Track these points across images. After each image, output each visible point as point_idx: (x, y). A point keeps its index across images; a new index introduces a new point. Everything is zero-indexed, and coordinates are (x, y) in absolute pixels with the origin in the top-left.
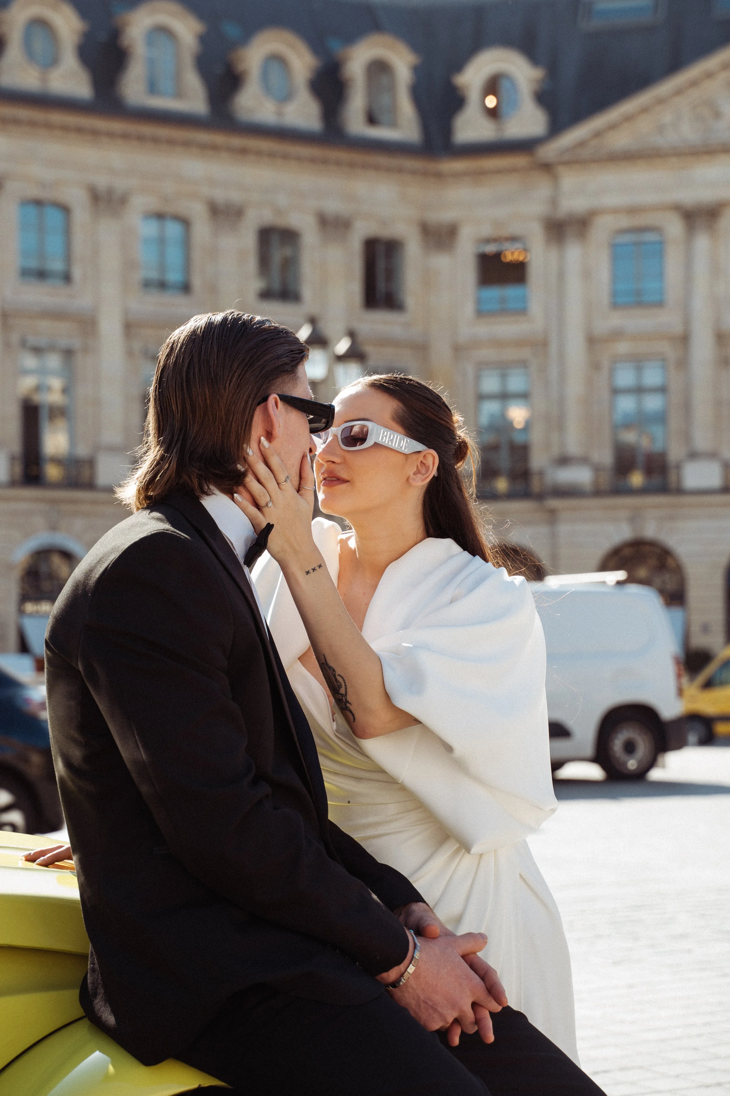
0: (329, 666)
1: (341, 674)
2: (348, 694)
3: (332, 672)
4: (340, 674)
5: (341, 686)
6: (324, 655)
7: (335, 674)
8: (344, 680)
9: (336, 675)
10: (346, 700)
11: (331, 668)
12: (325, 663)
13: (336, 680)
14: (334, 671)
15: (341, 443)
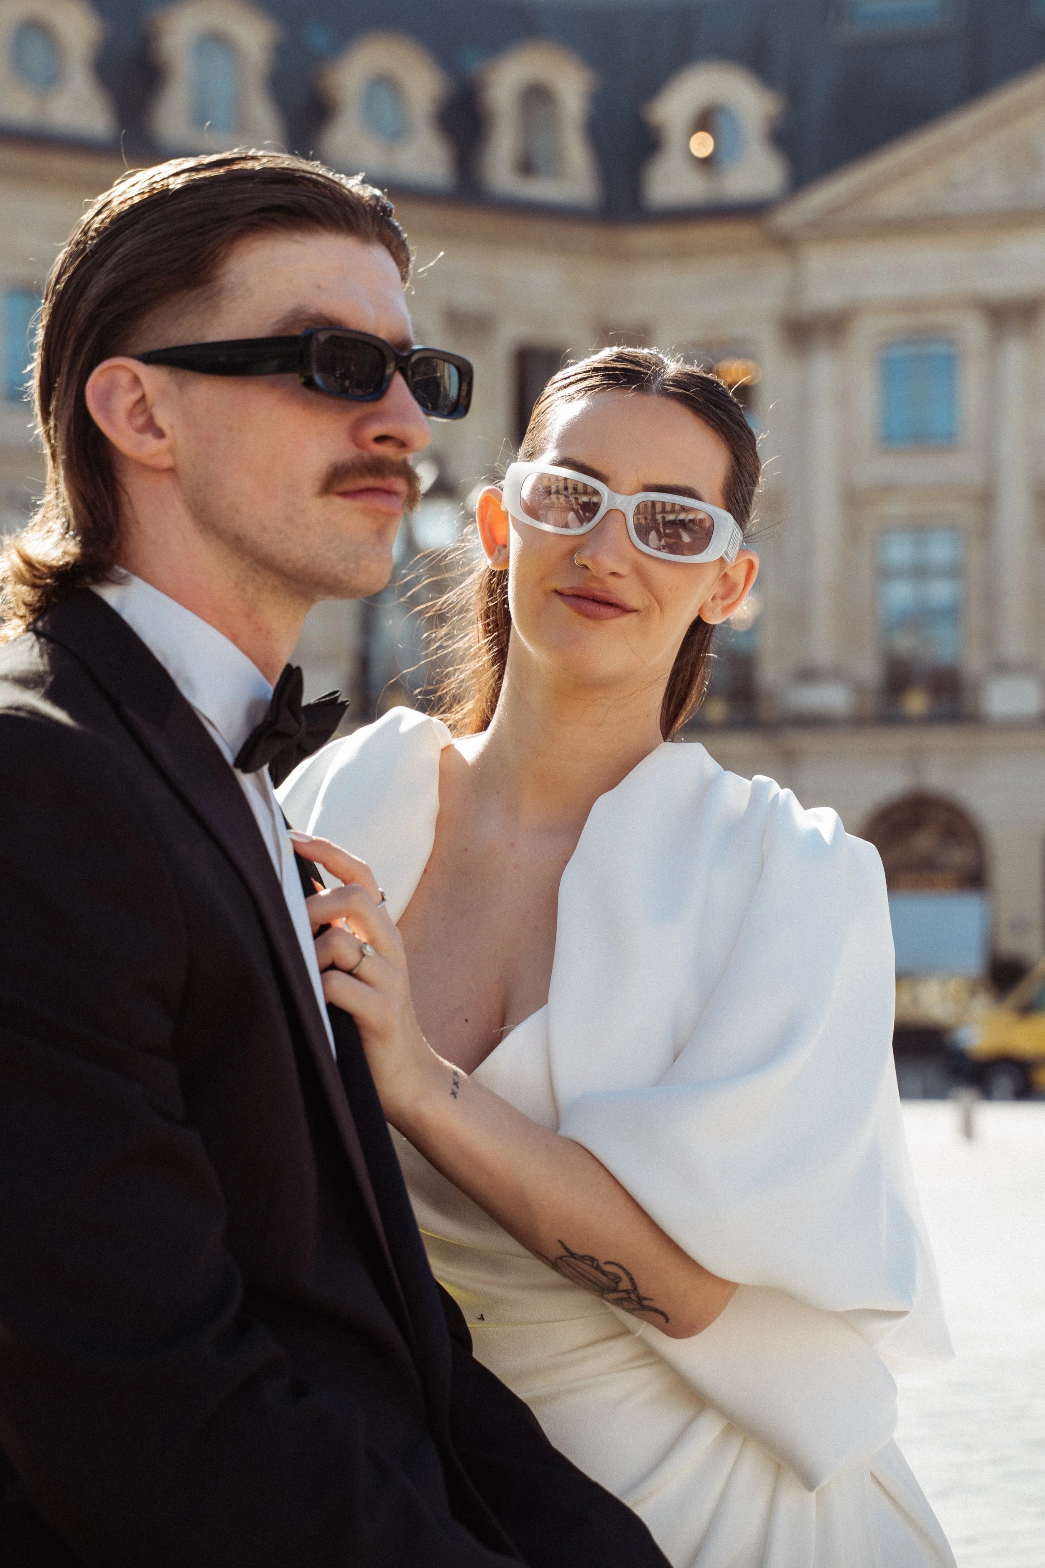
0: (579, 1256)
1: (612, 1259)
2: (639, 1286)
3: (590, 1263)
4: (606, 1259)
5: (618, 1280)
6: (560, 1241)
7: (598, 1264)
8: (621, 1267)
9: (601, 1263)
10: (638, 1297)
11: (585, 1258)
12: (567, 1254)
13: (604, 1273)
14: (593, 1259)
15: (633, 533)
